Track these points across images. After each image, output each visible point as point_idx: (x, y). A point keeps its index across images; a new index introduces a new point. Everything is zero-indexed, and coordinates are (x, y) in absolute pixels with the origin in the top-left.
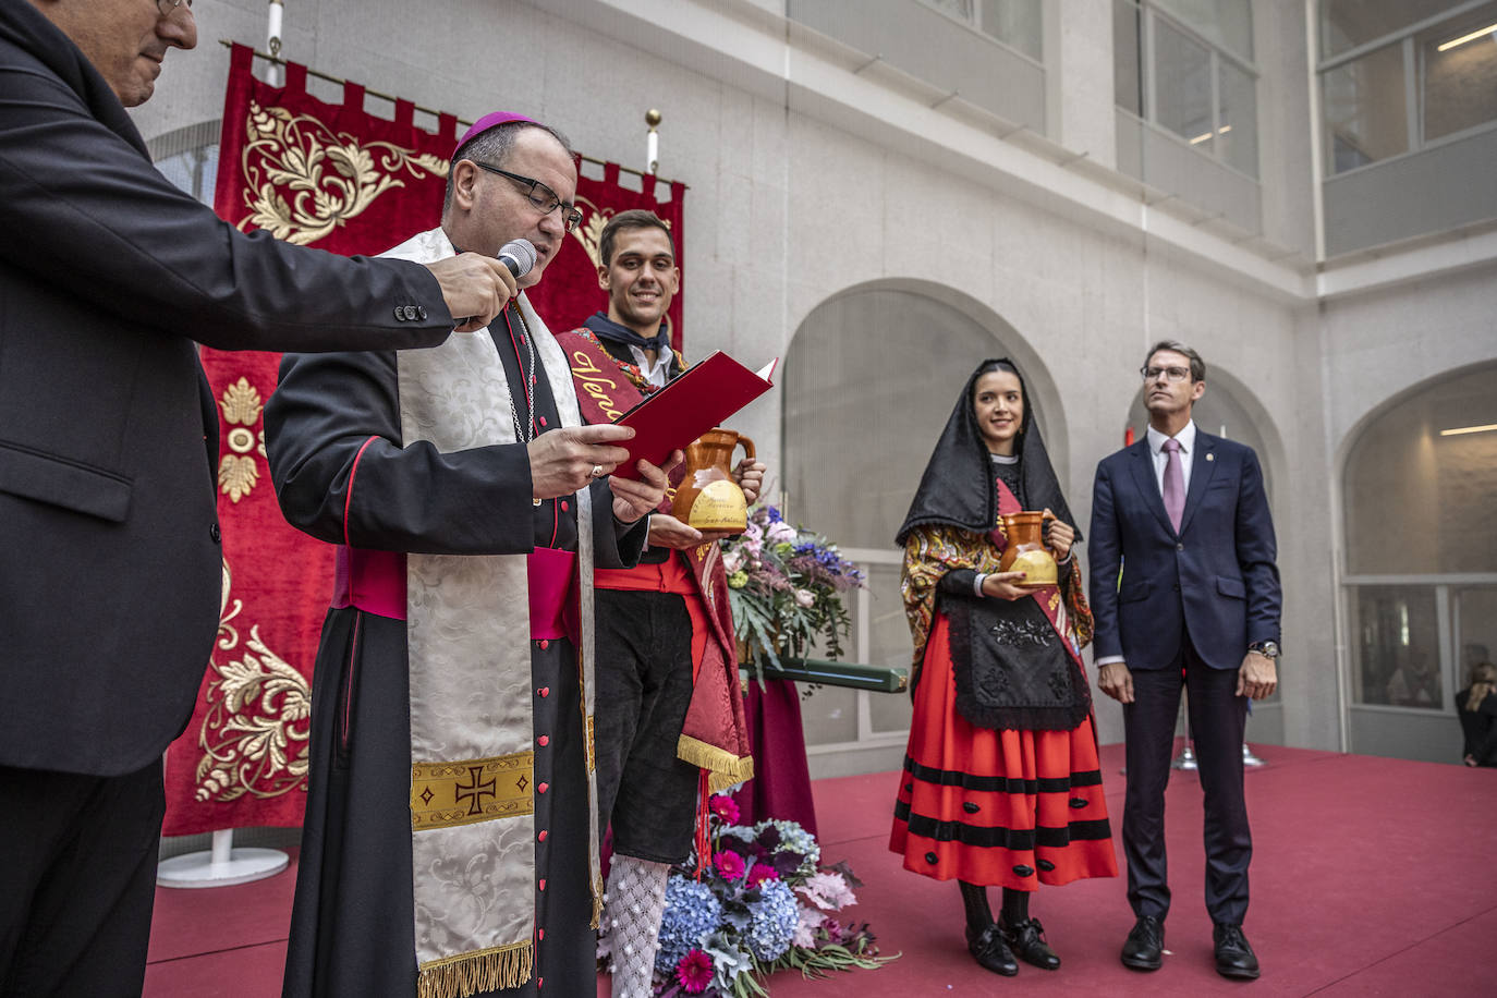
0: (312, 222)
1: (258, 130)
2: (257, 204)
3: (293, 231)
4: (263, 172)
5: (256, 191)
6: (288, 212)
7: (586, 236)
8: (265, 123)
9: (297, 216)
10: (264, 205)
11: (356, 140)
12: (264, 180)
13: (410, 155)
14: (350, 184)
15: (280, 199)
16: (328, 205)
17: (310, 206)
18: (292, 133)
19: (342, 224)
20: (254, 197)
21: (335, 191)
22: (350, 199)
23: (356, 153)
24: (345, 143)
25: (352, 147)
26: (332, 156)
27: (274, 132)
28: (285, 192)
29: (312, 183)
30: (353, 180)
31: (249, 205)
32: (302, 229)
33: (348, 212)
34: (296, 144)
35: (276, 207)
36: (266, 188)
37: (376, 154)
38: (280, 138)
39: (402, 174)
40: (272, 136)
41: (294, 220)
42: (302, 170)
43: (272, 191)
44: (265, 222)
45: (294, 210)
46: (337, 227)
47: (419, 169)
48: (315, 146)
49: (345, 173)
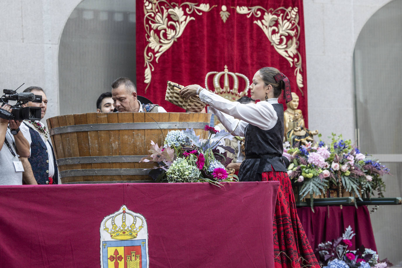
0: (166, 42)
1: (146, 9)
2: (150, 39)
3: (161, 47)
4: (150, 26)
5: (149, 34)
6: (158, 39)
7: (263, 24)
8: (148, 6)
9: (161, 41)
10: (151, 39)
11: (177, 5)
12: (151, 29)
13: (196, 6)
14: (177, 23)
15: (156, 35)
16: (171, 33)
17: (165, 35)
18: (157, 8)
19: (176, 40)
20: (149, 37)
21: (172, 27)
22: (178, 30)
23: (178, 10)
24: (174, 7)
25: (177, 8)
26: (170, 13)
27: (152, 9)
28: (157, 32)
29: (165, 26)
30: (178, 21)
31: (148, 40)
32: (164, 45)
33: (177, 36)
34: (159, 12)
35: (155, 38)
36: (152, 31)
37: (184, 8)
38: (154, 11)
39: (193, 14)
40: (151, 11)
41: (160, 42)
42: (161, 22)
43: (153, 33)
44: (153, 45)
45: (160, 38)
46: (174, 42)
47: (199, 11)
48: (165, 11)
49: (175, 19)
